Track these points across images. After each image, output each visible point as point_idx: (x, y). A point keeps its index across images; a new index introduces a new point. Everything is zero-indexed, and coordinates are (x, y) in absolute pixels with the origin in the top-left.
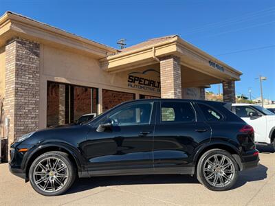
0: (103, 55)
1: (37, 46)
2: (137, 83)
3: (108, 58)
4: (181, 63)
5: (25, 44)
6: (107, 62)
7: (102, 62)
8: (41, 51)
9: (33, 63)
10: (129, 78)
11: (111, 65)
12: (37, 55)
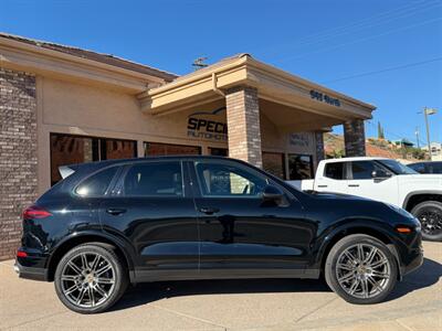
0: (142, 89)
1: (32, 80)
2: (203, 129)
3: (150, 93)
4: (259, 96)
5: (12, 78)
6: (149, 99)
7: (142, 99)
8: (38, 87)
9: (26, 107)
10: (190, 122)
11: (156, 103)
12: (31, 93)
